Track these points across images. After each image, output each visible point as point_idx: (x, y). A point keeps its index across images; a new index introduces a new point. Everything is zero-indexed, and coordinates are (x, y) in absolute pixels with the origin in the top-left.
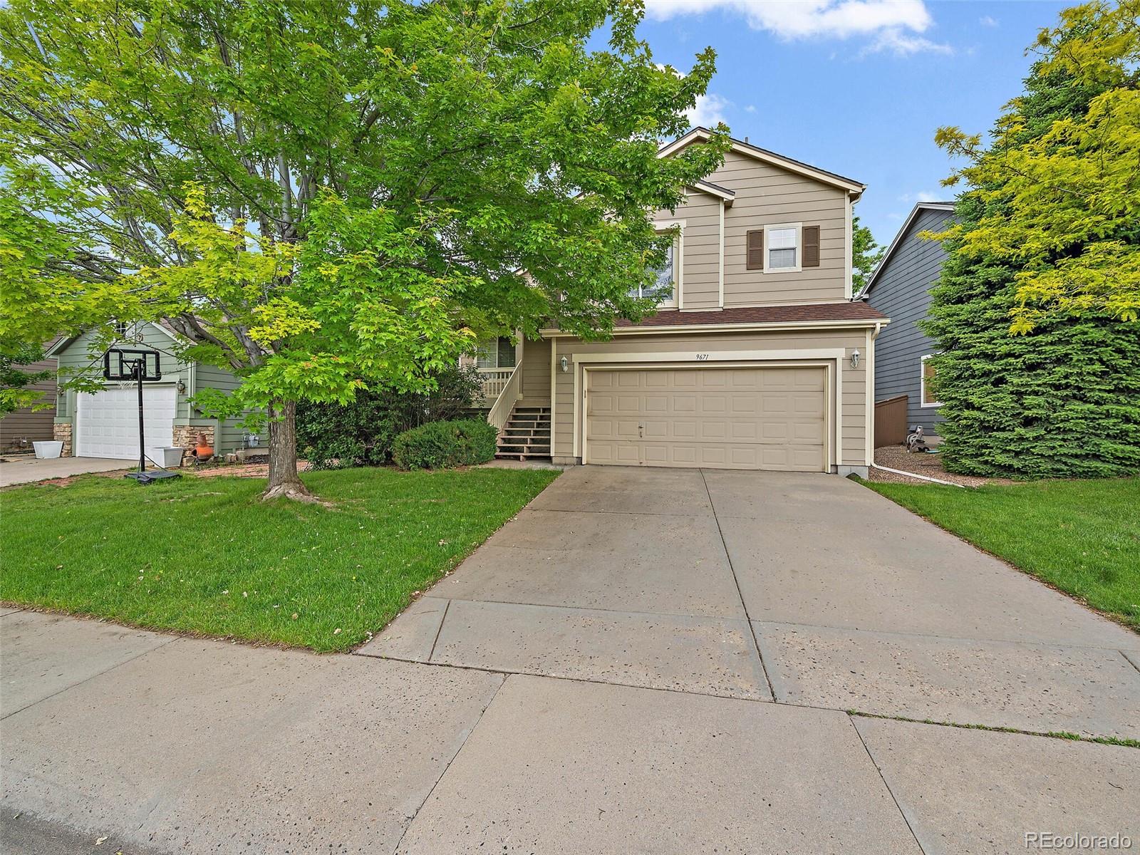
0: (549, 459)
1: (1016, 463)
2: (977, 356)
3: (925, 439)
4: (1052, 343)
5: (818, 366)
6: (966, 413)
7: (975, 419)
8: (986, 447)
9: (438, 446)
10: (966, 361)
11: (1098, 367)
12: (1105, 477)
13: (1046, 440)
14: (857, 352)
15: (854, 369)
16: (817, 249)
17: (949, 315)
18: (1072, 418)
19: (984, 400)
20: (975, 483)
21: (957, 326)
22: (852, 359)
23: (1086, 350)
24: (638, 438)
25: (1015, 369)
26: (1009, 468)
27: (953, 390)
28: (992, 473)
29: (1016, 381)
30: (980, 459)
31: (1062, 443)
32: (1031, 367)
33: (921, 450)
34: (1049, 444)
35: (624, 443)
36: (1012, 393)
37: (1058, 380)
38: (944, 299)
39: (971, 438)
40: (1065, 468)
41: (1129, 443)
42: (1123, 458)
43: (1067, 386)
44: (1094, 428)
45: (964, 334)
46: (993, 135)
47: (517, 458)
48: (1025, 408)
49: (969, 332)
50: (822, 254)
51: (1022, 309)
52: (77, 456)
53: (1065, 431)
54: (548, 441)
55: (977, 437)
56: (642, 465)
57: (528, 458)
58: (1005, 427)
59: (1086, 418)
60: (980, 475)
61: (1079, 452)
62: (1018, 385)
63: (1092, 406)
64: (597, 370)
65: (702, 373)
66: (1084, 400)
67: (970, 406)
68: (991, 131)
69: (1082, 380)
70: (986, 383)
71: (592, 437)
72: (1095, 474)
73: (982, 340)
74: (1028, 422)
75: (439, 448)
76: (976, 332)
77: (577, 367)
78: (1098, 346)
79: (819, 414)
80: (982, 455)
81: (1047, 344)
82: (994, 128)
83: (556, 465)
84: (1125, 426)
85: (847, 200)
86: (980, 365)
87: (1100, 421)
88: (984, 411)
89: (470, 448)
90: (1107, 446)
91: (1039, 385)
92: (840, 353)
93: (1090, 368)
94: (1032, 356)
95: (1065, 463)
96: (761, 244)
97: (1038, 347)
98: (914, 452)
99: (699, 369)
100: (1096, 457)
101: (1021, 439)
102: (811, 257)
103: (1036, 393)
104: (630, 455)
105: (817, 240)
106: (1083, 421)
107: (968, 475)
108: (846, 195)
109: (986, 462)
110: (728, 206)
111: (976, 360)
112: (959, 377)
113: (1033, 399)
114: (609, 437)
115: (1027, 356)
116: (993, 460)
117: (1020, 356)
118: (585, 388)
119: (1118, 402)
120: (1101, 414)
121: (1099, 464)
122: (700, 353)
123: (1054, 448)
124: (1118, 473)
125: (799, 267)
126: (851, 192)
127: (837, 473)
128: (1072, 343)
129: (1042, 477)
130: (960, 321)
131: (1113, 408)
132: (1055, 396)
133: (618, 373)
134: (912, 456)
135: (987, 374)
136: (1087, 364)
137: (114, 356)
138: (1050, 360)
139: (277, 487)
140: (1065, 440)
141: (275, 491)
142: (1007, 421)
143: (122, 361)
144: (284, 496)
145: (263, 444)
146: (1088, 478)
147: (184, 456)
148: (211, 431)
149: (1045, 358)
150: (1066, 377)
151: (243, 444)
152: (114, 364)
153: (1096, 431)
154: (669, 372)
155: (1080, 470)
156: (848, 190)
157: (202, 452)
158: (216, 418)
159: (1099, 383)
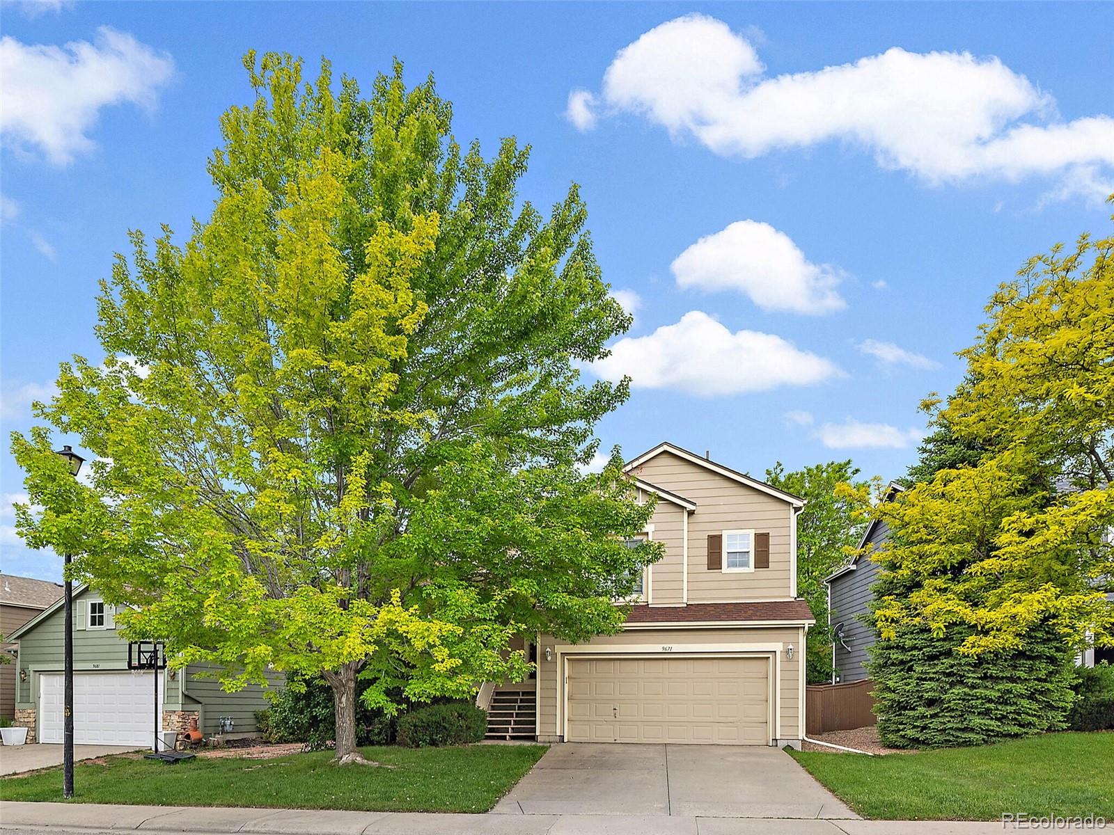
0: (533, 738)
1: (921, 737)
2: (896, 647)
5: (763, 658)
6: (887, 695)
7: (892, 700)
8: (902, 723)
9: (444, 726)
12: (977, 745)
13: (942, 717)
14: (791, 647)
15: (790, 660)
16: (767, 552)
18: (954, 700)
19: (898, 684)
22: (788, 652)
24: (613, 718)
25: (919, 660)
26: (916, 740)
27: (881, 675)
28: (907, 745)
29: (919, 669)
30: (899, 734)
31: (950, 719)
32: (930, 658)
34: (940, 719)
35: (600, 723)
36: (917, 679)
37: (947, 669)
40: (952, 739)
41: (992, 719)
42: (988, 730)
43: (953, 674)
44: (969, 707)
47: (504, 738)
48: (926, 691)
50: (771, 558)
52: (41, 742)
53: (953, 710)
54: (534, 723)
56: (616, 740)
57: (513, 738)
58: (914, 707)
59: (964, 700)
60: (897, 747)
61: (959, 726)
62: (921, 673)
63: (966, 690)
64: (576, 659)
65: (667, 661)
66: (966, 685)
67: (889, 689)
68: (919, 448)
69: (962, 669)
70: (902, 670)
71: (573, 718)
72: (967, 743)
74: (931, 703)
75: (445, 728)
77: (559, 656)
79: (764, 698)
80: (901, 730)
81: (938, 640)
82: (922, 445)
83: (540, 742)
84: (987, 705)
85: (792, 511)
86: (896, 655)
87: (971, 702)
88: (898, 693)
89: (470, 728)
90: (976, 721)
91: (934, 673)
92: (778, 647)
93: (964, 660)
94: (929, 649)
95: (953, 736)
96: (720, 548)
97: (933, 642)
99: (665, 659)
100: (971, 730)
101: (924, 717)
102: (762, 560)
103: (931, 679)
104: (606, 733)
105: (767, 545)
106: (961, 702)
108: (791, 508)
109: (903, 737)
110: (691, 513)
111: (894, 651)
113: (930, 684)
114: (586, 718)
115: (924, 649)
116: (906, 734)
117: (921, 649)
118: (566, 675)
119: (986, 687)
120: (973, 696)
121: (972, 735)
122: (665, 646)
123: (945, 724)
124: (986, 742)
125: (751, 568)
126: (794, 506)
127: (777, 746)
128: (954, 641)
129: (938, 747)
131: (977, 691)
132: (945, 682)
133: (595, 662)
135: (902, 662)
137: (135, 647)
138: (941, 654)
139: (347, 756)
140: (952, 717)
141: (346, 759)
142: (914, 702)
143: (140, 652)
144: (354, 762)
145: (237, 729)
146: (967, 746)
147: (177, 741)
148: (197, 715)
149: (937, 651)
150: (952, 667)
151: (220, 729)
152: (135, 655)
153: (970, 710)
154: (640, 662)
155: (961, 740)
156: (792, 504)
157: (195, 736)
158: (201, 703)
159: (974, 672)
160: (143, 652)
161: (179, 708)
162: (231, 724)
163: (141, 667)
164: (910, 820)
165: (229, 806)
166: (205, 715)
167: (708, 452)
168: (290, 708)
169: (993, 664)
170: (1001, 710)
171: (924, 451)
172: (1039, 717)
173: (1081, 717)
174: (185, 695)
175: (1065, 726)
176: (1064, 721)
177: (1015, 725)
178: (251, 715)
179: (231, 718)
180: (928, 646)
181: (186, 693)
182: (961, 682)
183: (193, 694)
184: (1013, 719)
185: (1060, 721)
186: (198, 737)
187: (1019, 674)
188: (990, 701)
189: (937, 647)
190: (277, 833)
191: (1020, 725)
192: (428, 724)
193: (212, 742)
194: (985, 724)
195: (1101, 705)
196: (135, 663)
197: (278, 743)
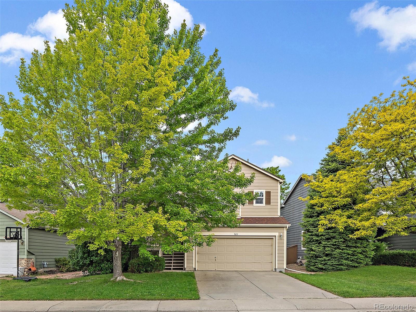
0: (184, 269)
1: (324, 267)
2: (315, 235)
3: (302, 261)
4: (332, 233)
5: (271, 238)
6: (312, 252)
7: (314, 254)
8: (316, 263)
10: (312, 236)
11: (342, 240)
12: (344, 270)
13: (331, 260)
14: (282, 234)
15: (281, 239)
16: (270, 199)
17: (307, 222)
18: (336, 254)
19: (316, 248)
20: (313, 273)
21: (310, 225)
22: (280, 236)
23: (340, 235)
24: (214, 261)
25: (324, 240)
26: (322, 269)
27: (308, 245)
28: (318, 270)
29: (324, 243)
30: (315, 266)
31: (334, 261)
32: (328, 239)
33: (301, 265)
34: (331, 261)
35: (210, 263)
36: (323, 246)
37: (334, 243)
38: (307, 216)
39: (313, 260)
40: (335, 268)
41: (349, 261)
42: (348, 265)
43: (336, 245)
44: (341, 257)
45: (311, 228)
46: (320, 164)
47: (170, 269)
48: (326, 251)
49: (313, 227)
50: (271, 201)
51: (320, 226)
53: (336, 258)
55: (314, 260)
56: (216, 270)
58: (321, 257)
59: (340, 254)
60: (315, 271)
61: (338, 263)
62: (324, 244)
63: (341, 250)
65: (235, 239)
66: (340, 249)
67: (312, 250)
68: (320, 163)
69: (339, 243)
70: (317, 243)
71: (199, 261)
72: (341, 270)
73: (315, 230)
74: (327, 255)
76: (314, 228)
78: (342, 234)
79: (271, 253)
80: (316, 265)
81: (331, 233)
82: (321, 162)
83: (187, 271)
84: (348, 256)
85: (279, 183)
86: (315, 238)
87: (343, 255)
88: (316, 252)
89: (161, 265)
90: (344, 262)
91: (329, 244)
92: (277, 234)
93: (340, 240)
94: (327, 236)
95: (335, 267)
97: (329, 233)
98: (299, 266)
99: (235, 238)
100: (342, 265)
101: (325, 260)
102: (268, 201)
103: (328, 247)
104: (212, 267)
105: (270, 196)
106: (339, 255)
107: (312, 272)
108: (279, 182)
109: (316, 267)
111: (314, 236)
112: (310, 241)
113: (328, 249)
114: (205, 261)
115: (326, 236)
116: (318, 267)
117: (325, 236)
119: (347, 250)
120: (343, 253)
121: (342, 267)
122: (235, 233)
123: (332, 262)
124: (347, 269)
125: (264, 204)
126: (280, 181)
127: (276, 271)
128: (337, 233)
129: (330, 271)
130: (310, 224)
131: (345, 251)
132: (333, 248)
134: (298, 267)
135: (317, 240)
136: (340, 239)
137: (8, 230)
138: (332, 237)
139: (119, 277)
140: (335, 260)
141: (119, 278)
142: (322, 255)
143: (10, 232)
144: (123, 280)
145: (49, 266)
146: (340, 271)
147: (25, 271)
148: (33, 260)
149: (330, 237)
150: (335, 242)
151: (42, 266)
152: (8, 233)
153: (342, 258)
154: (225, 239)
155: (338, 268)
156: (279, 181)
157: (33, 269)
158: (34, 255)
159: (343, 244)
160: (12, 232)
161: (26, 257)
162: (47, 264)
163: (11, 238)
164: (359, 298)
165: (82, 300)
166: (36, 260)
167: (248, 159)
168: (81, 257)
169: (349, 241)
170: (352, 258)
171: (322, 164)
172: (363, 260)
173: (375, 260)
174: (28, 251)
175: (371, 263)
176: (371, 262)
177: (356, 263)
178: (54, 260)
179: (47, 261)
180: (327, 235)
181: (29, 250)
182: (338, 248)
183: (31, 251)
184: (356, 261)
185: (369, 262)
186: (35, 270)
187: (358, 245)
188: (349, 254)
189: (330, 235)
190: (118, 311)
191: (358, 263)
192: (144, 264)
193: (39, 272)
194: (347, 263)
195: (381, 256)
196: (8, 237)
197: (66, 272)
